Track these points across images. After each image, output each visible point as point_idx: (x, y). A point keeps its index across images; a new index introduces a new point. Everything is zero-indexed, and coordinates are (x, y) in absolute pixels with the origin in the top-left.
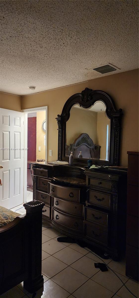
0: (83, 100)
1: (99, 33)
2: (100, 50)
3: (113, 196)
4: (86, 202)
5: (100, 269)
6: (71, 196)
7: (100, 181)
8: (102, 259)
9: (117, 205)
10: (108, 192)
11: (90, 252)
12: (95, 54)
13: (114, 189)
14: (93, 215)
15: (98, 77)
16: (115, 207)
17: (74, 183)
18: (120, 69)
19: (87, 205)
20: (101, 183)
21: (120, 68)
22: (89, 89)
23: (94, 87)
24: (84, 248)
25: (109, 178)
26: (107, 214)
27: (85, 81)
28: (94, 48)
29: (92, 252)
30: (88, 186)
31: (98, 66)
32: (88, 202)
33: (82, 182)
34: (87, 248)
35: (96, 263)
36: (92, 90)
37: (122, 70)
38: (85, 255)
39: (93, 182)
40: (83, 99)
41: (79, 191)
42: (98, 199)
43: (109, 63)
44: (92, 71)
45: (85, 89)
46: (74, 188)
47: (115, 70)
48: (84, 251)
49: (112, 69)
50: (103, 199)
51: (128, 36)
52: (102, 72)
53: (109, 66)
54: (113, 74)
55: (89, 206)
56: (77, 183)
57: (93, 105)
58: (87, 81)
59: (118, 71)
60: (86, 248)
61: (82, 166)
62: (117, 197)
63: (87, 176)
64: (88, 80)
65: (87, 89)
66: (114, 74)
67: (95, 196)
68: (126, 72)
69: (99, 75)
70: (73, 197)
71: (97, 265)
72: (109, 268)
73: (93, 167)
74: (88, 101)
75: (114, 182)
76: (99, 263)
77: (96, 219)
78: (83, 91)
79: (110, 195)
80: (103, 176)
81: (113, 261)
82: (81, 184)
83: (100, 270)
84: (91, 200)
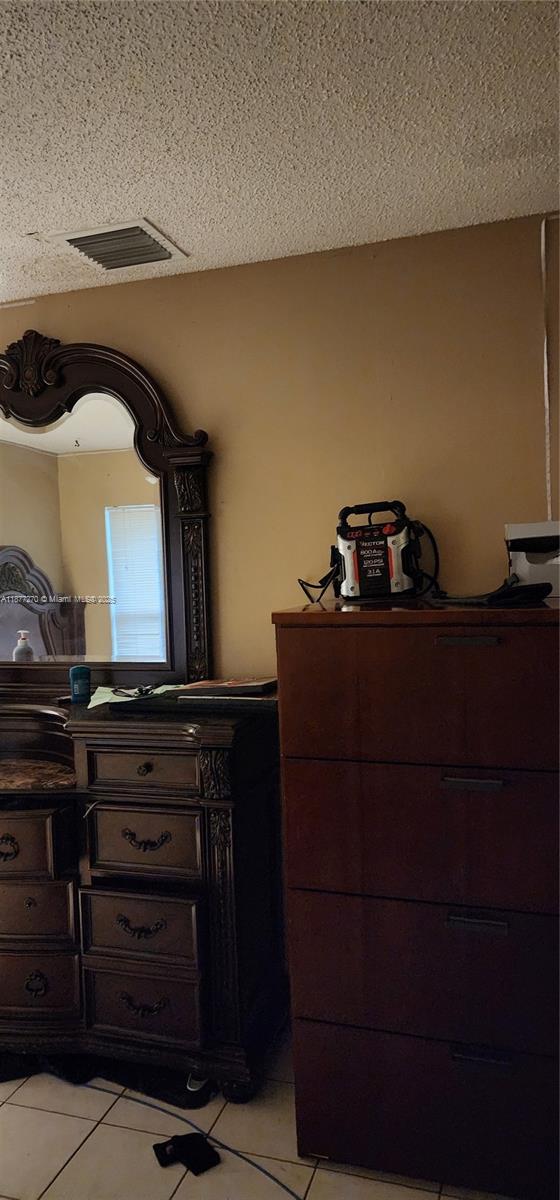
0: (16, 388)
1: (126, 48)
2: (118, 140)
3: (209, 817)
4: (85, 867)
5: (185, 1164)
6: (8, 855)
7: (143, 760)
8: (185, 1113)
9: (229, 854)
10: (190, 802)
11: (120, 1096)
12: (89, 159)
13: (214, 786)
14: (126, 922)
15: (83, 283)
16: (224, 863)
17: (12, 786)
18: (187, 255)
19: (87, 881)
20: (149, 767)
21: (188, 251)
22: (46, 338)
23: (69, 330)
24: (89, 1083)
25: (190, 739)
26: (191, 902)
27: (20, 301)
28: (89, 126)
29: (128, 1092)
30: (87, 792)
31: (96, 224)
32: (93, 865)
33: (51, 776)
34: (100, 1079)
35: (163, 1140)
36: (58, 341)
37: (194, 260)
38: (99, 1123)
39: (110, 767)
40: (18, 380)
41: (49, 821)
42: (141, 844)
43: (145, 219)
44: (60, 251)
45: (22, 334)
46: (18, 813)
47: (168, 255)
48: (90, 1100)
49: (156, 253)
50: (166, 837)
51: (255, 90)
52: (109, 260)
53: (143, 232)
54: (151, 277)
55: (97, 883)
56: (30, 786)
57: (70, 411)
58: (31, 299)
59: (175, 265)
60: (99, 1082)
61: (46, 700)
62: (230, 819)
63: (77, 743)
64: (33, 295)
65: (33, 338)
66: (159, 275)
67: (123, 831)
68: (209, 272)
69: (93, 273)
70: (17, 853)
71: (168, 1149)
72: (224, 1147)
73: (102, 696)
74: (41, 390)
75: (214, 753)
76: (176, 1138)
77: (139, 937)
78: (12, 347)
79: (196, 816)
80: (159, 731)
81: (230, 1106)
82: (50, 784)
83: (185, 1169)
84: (105, 853)
